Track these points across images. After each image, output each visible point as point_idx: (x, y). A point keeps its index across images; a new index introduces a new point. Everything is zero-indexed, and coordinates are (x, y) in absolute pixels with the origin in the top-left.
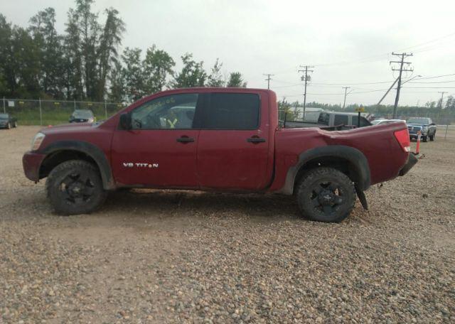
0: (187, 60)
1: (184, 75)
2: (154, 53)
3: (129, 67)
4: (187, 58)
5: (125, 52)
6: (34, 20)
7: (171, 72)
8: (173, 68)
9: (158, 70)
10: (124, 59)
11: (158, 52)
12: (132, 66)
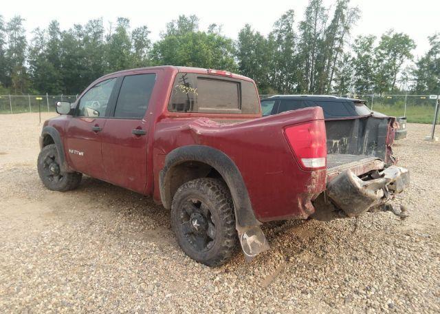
0: (435, 40)
1: (428, 58)
2: (391, 36)
3: (359, 56)
4: (435, 37)
5: (356, 41)
6: (277, 24)
7: (410, 57)
8: (412, 52)
9: (395, 55)
10: (355, 48)
11: (396, 36)
12: (363, 55)
